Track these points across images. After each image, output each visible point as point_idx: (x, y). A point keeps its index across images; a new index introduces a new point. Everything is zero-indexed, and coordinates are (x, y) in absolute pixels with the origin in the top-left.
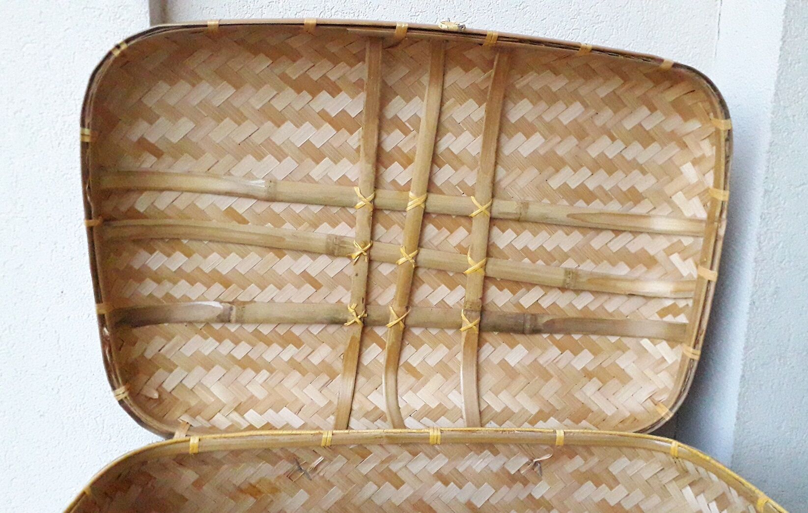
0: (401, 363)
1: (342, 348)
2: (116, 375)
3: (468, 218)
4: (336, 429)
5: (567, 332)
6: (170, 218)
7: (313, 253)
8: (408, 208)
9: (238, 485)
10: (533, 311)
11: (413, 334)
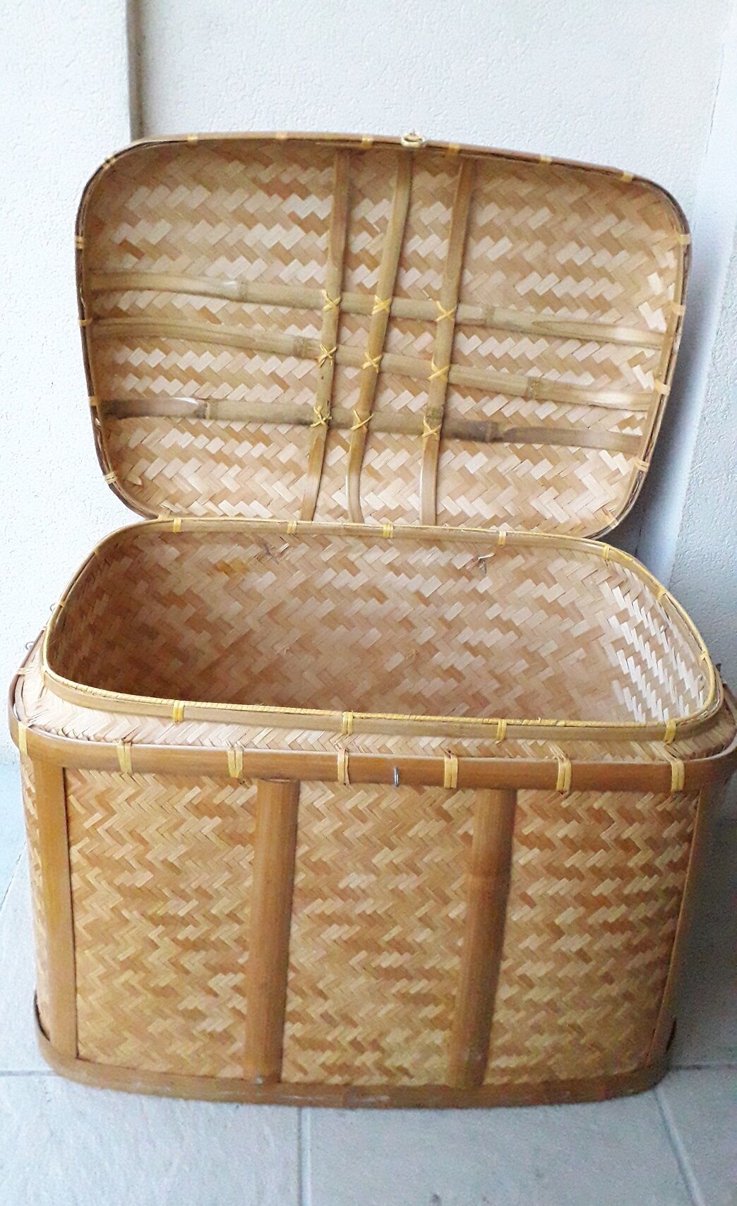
0: (364, 466)
1: (308, 448)
2: (106, 461)
3: (432, 322)
4: (302, 519)
5: (528, 441)
6: (151, 317)
7: (282, 355)
8: (374, 313)
9: (214, 562)
10: (496, 419)
11: (377, 439)
